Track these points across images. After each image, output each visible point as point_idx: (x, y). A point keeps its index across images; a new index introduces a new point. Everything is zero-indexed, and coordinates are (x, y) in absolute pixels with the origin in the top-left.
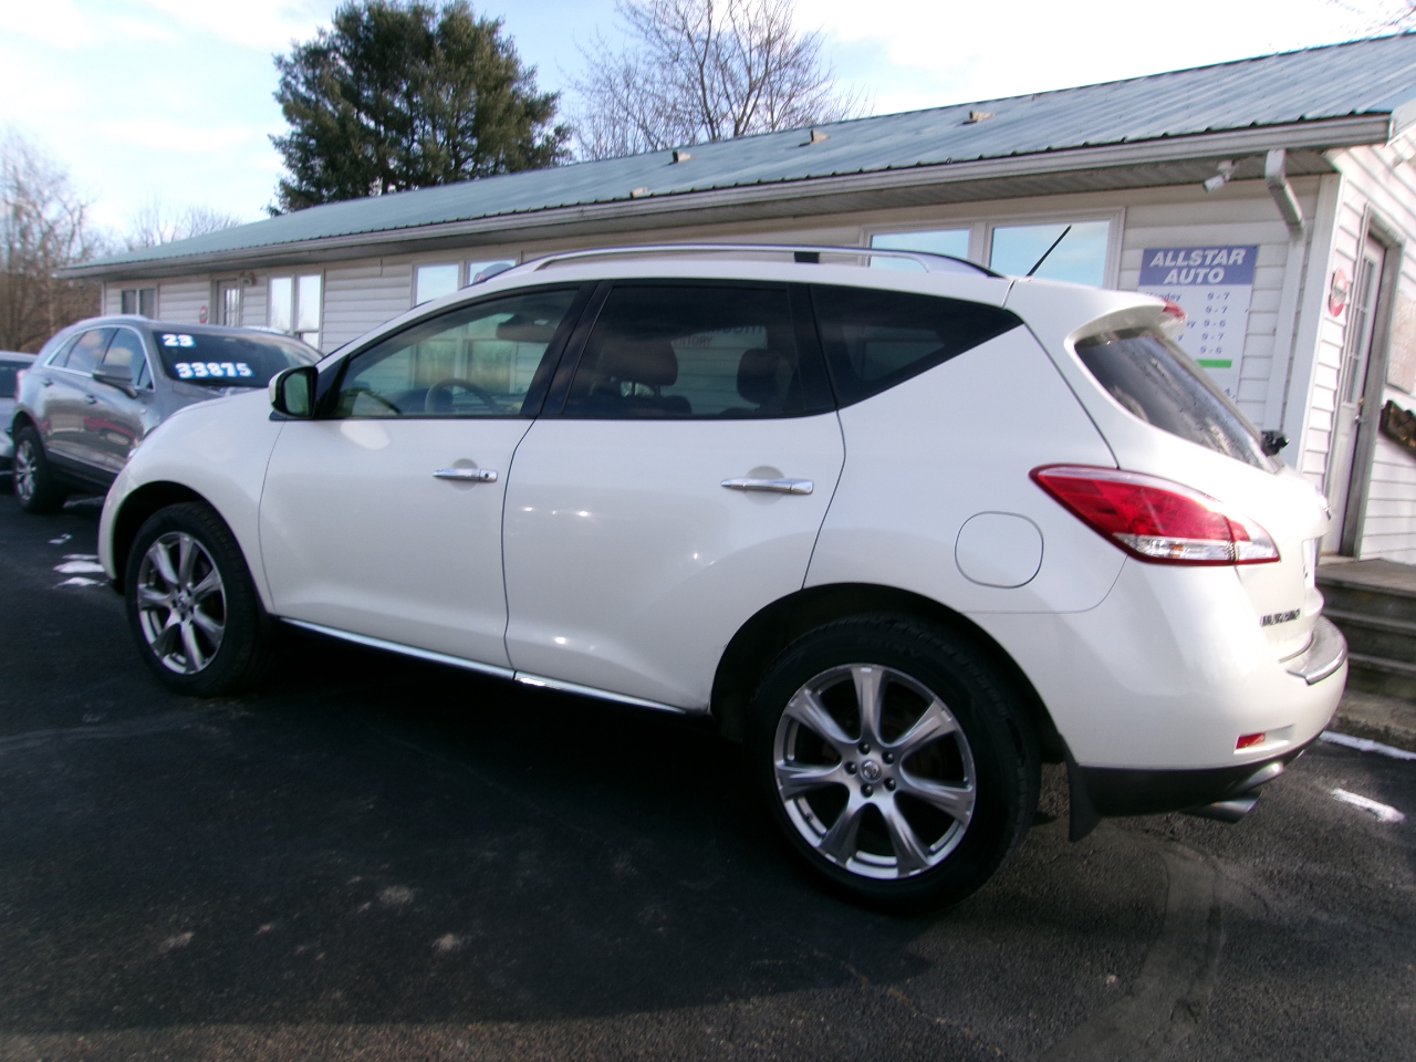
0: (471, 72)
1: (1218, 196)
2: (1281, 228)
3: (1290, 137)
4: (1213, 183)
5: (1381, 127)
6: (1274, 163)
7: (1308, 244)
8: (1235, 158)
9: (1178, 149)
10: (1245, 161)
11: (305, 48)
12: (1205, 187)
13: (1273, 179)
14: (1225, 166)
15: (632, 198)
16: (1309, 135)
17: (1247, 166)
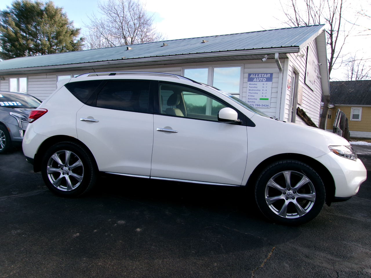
0: (55, 22)
1: (265, 62)
2: (278, 69)
3: (280, 50)
4: (264, 60)
5: (298, 49)
6: (277, 56)
7: (283, 73)
8: (268, 54)
9: (256, 52)
10: (270, 55)
11: (3, 12)
12: (262, 60)
13: (276, 59)
14: (266, 56)
15: (122, 59)
16: (283, 50)
17: (271, 56)
